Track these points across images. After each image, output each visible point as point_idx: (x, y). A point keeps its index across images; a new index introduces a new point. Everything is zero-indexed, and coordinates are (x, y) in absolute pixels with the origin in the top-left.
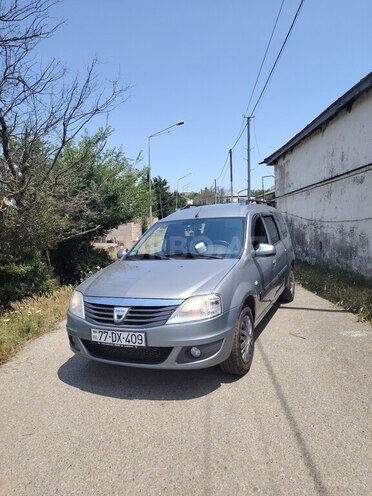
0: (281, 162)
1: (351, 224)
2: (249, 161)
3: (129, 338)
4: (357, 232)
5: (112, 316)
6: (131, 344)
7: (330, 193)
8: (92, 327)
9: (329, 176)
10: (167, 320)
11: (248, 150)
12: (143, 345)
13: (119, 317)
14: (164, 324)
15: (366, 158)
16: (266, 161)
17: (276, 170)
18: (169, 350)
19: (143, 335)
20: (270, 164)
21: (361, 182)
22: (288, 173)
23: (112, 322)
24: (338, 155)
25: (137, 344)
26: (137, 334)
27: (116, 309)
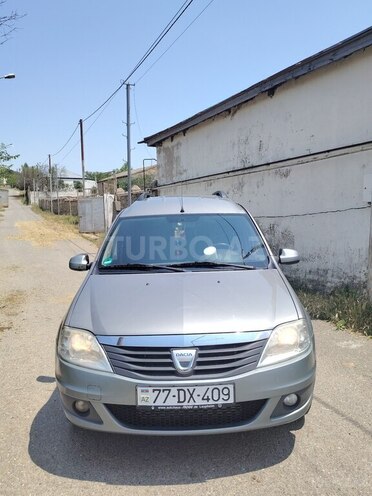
0: (167, 144)
1: (272, 221)
2: (128, 138)
3: (209, 394)
4: (279, 230)
5: (171, 364)
6: (211, 402)
7: (241, 185)
8: (137, 385)
9: (240, 166)
10: (257, 361)
11: (128, 125)
12: (231, 401)
13: (185, 364)
14: (255, 368)
15: (292, 150)
16: (146, 140)
17: (159, 152)
18: (262, 403)
19: (231, 387)
20: (153, 145)
21: (286, 175)
22: (178, 157)
23: (175, 373)
24: (254, 144)
25: (221, 402)
26: (221, 387)
27: (175, 352)
